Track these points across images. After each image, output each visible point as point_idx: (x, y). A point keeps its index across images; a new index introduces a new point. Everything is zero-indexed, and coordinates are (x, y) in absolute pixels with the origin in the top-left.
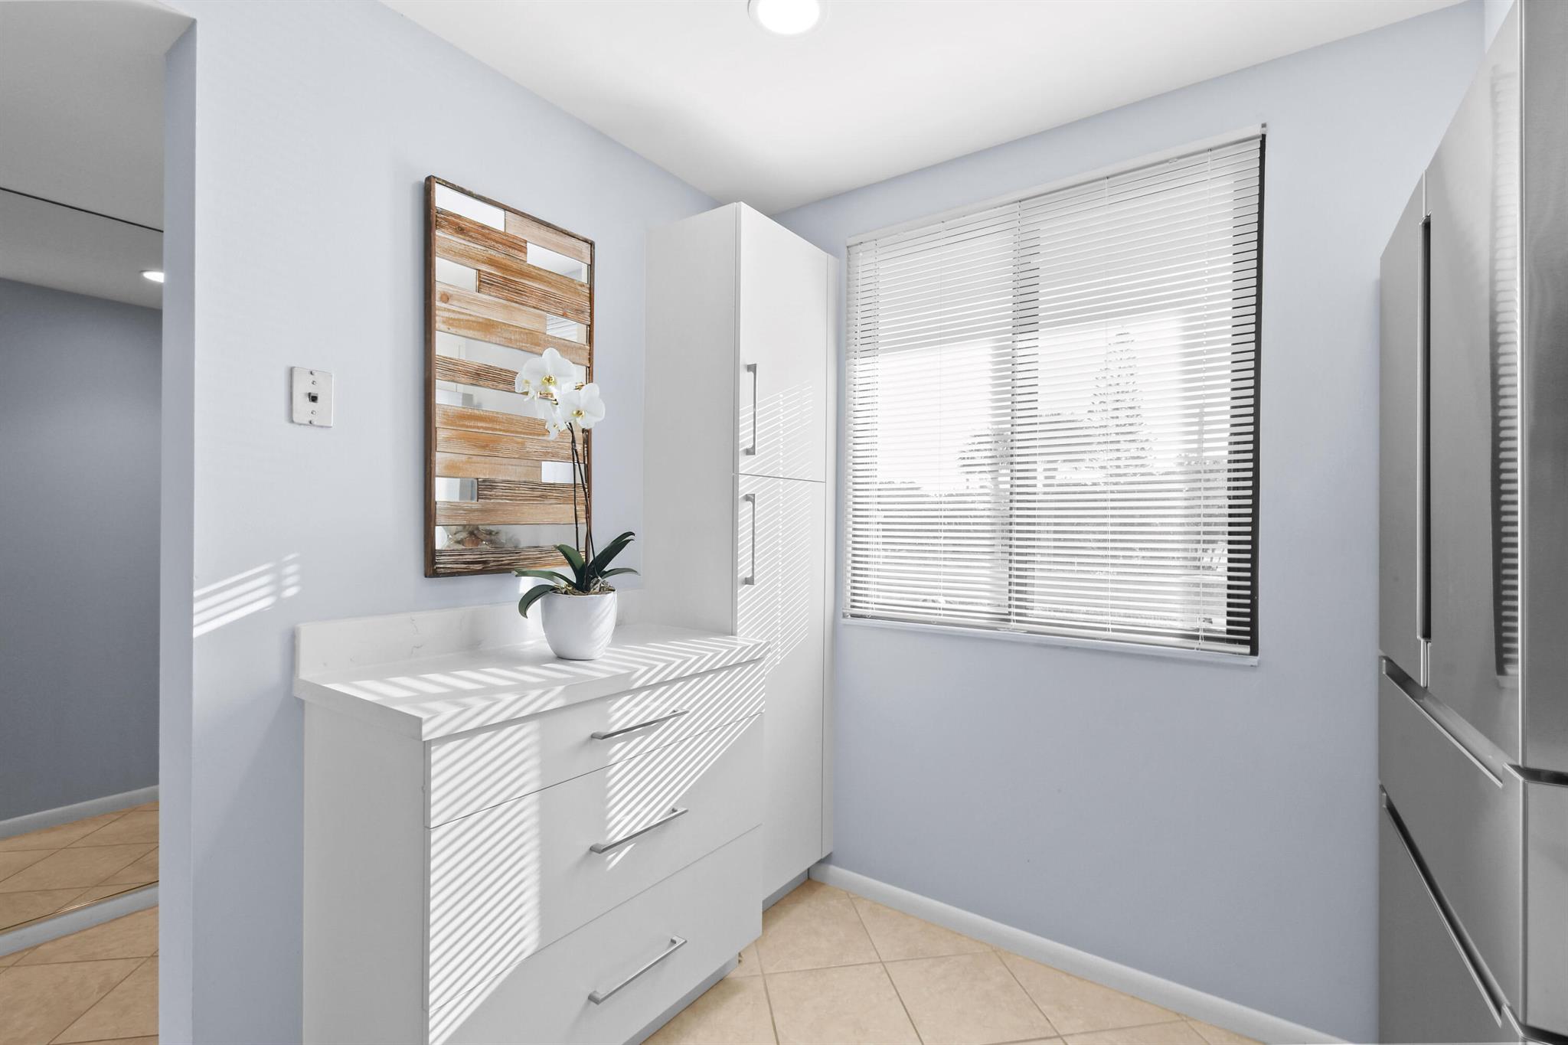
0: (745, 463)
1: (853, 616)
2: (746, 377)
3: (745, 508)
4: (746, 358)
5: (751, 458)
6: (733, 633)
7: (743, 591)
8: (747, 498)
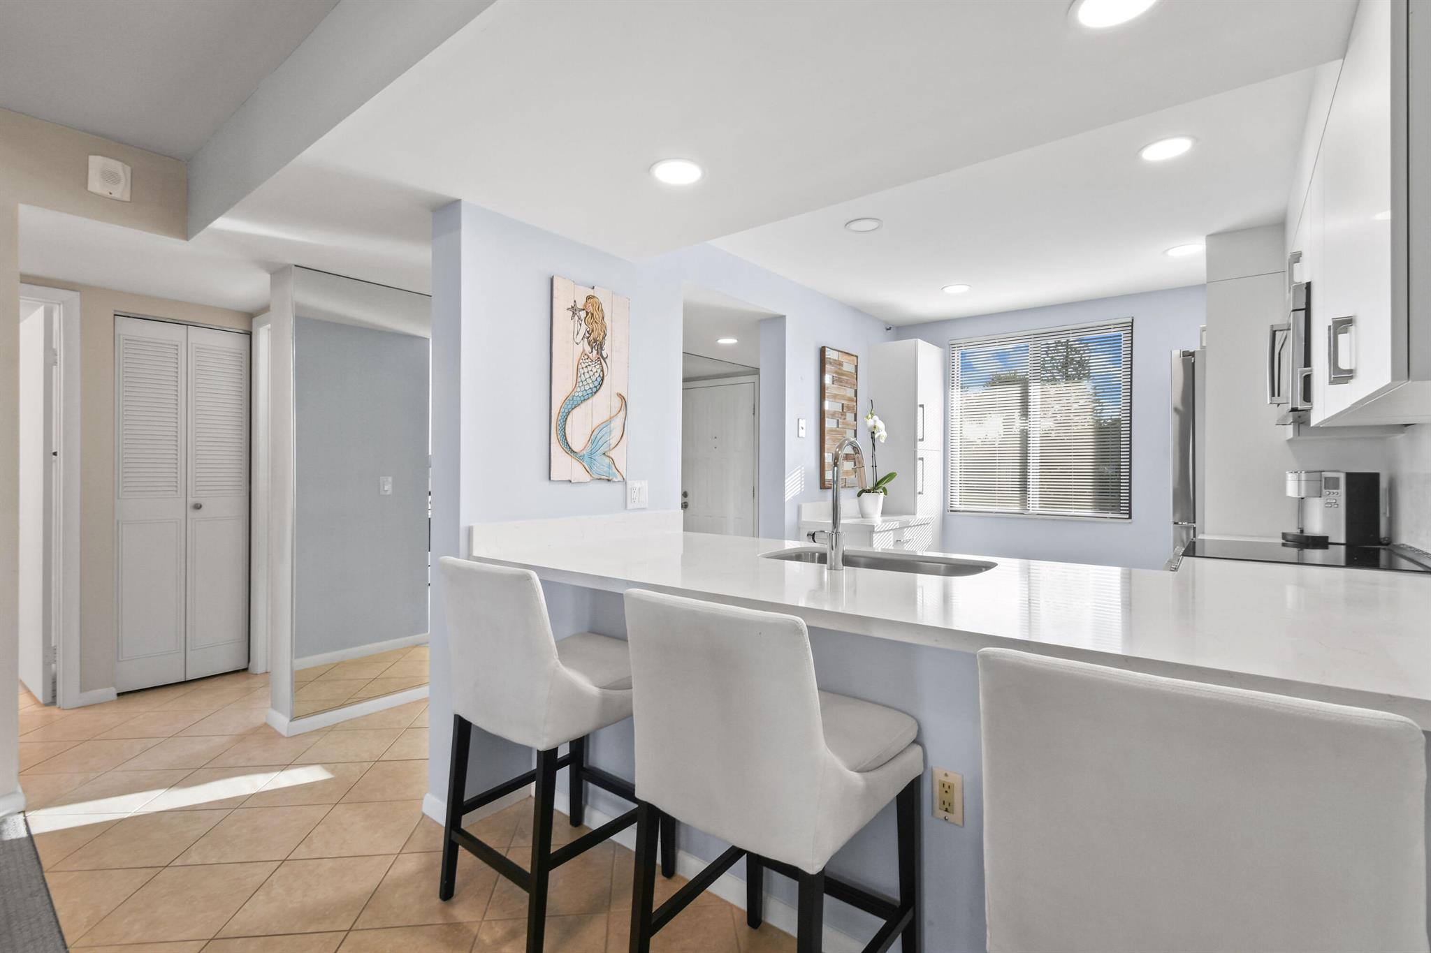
0: (919, 444)
1: (951, 511)
2: (920, 409)
3: (919, 463)
4: (919, 403)
5: (922, 442)
6: (914, 514)
7: (919, 496)
8: (920, 459)
